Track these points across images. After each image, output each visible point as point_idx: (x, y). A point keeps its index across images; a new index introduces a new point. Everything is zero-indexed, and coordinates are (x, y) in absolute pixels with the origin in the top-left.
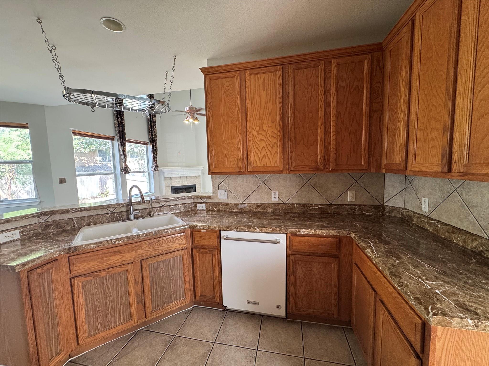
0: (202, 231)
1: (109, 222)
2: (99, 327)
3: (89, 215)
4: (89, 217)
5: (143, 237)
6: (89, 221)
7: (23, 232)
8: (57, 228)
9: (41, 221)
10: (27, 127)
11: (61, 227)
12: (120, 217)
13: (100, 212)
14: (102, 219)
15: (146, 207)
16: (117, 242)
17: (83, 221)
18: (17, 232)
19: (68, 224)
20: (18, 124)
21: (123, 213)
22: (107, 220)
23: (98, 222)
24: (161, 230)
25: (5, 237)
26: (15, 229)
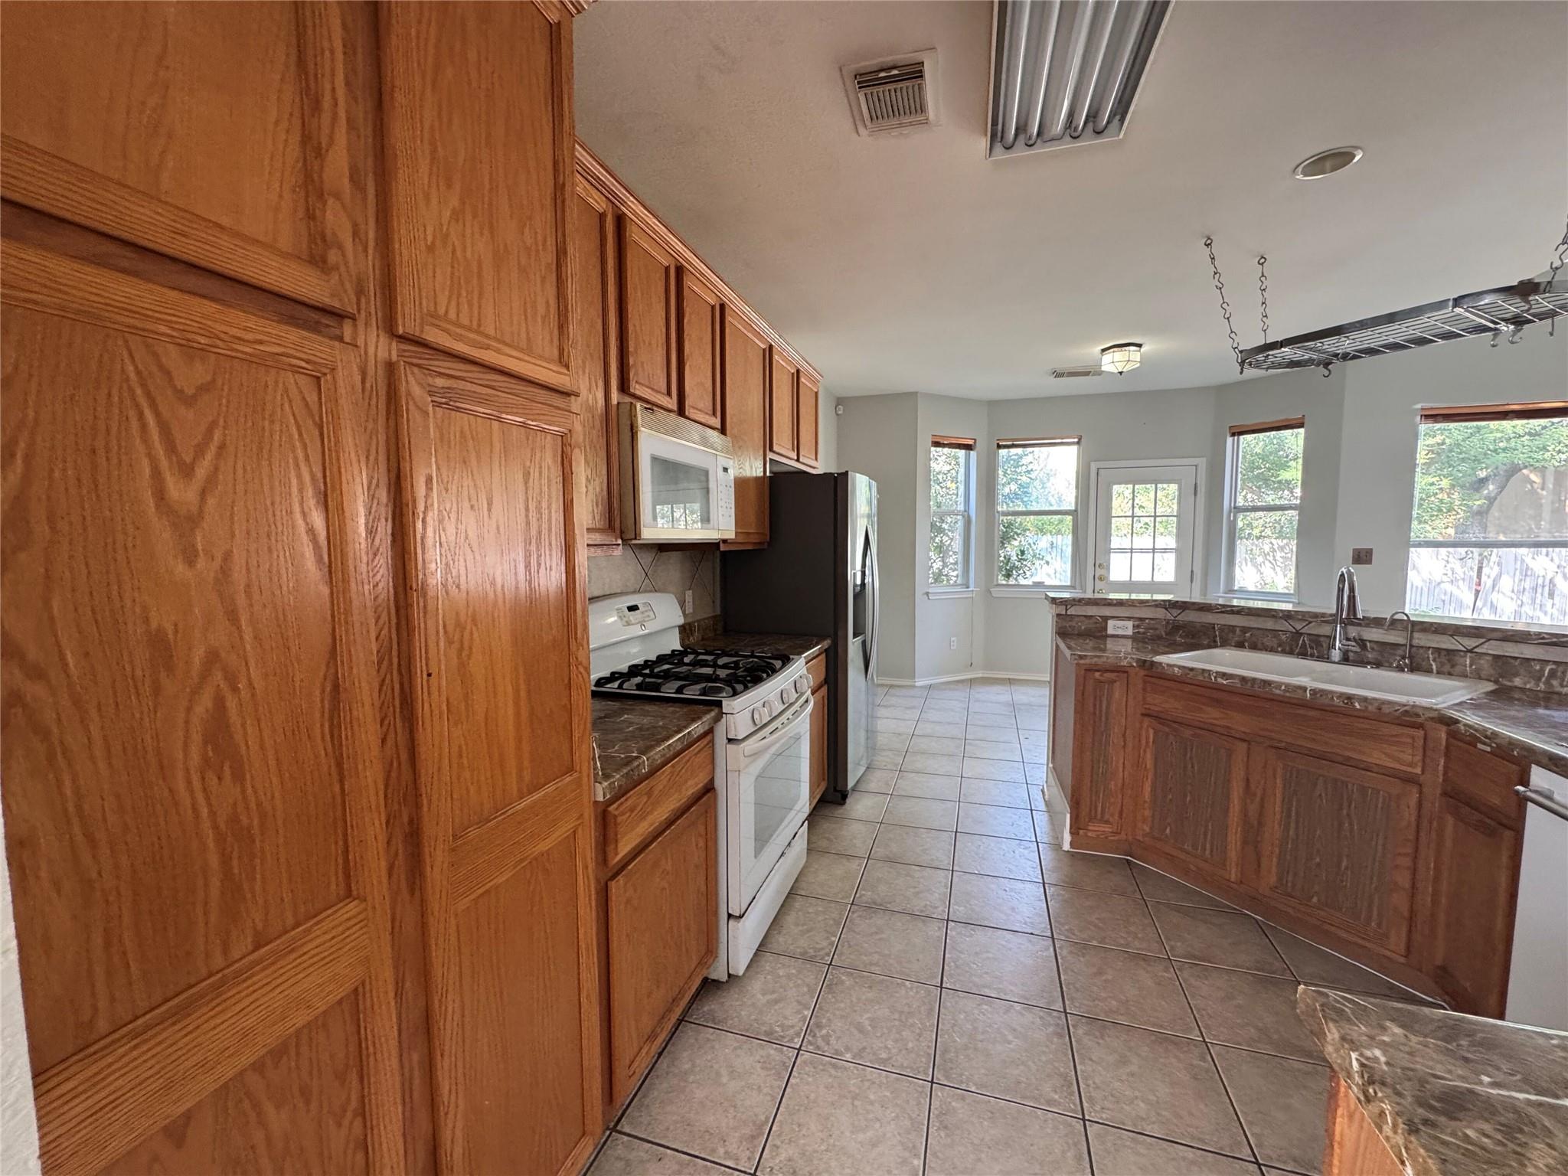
0: (1480, 746)
1: (1284, 652)
2: (1168, 831)
3: (1246, 624)
4: (1244, 630)
5: (1278, 692)
6: (1242, 639)
7: (1138, 626)
8: (1187, 636)
9: (1169, 616)
10: (1301, 425)
11: (1193, 637)
12: (1312, 648)
13: (1269, 624)
14: (1269, 641)
15: (1401, 640)
16: (1219, 680)
17: (1231, 635)
18: (1130, 624)
19: (1205, 634)
20: (1287, 420)
21: (1322, 639)
22: (1280, 645)
23: (1260, 646)
24: (1332, 692)
25: (1115, 627)
26: (1129, 618)
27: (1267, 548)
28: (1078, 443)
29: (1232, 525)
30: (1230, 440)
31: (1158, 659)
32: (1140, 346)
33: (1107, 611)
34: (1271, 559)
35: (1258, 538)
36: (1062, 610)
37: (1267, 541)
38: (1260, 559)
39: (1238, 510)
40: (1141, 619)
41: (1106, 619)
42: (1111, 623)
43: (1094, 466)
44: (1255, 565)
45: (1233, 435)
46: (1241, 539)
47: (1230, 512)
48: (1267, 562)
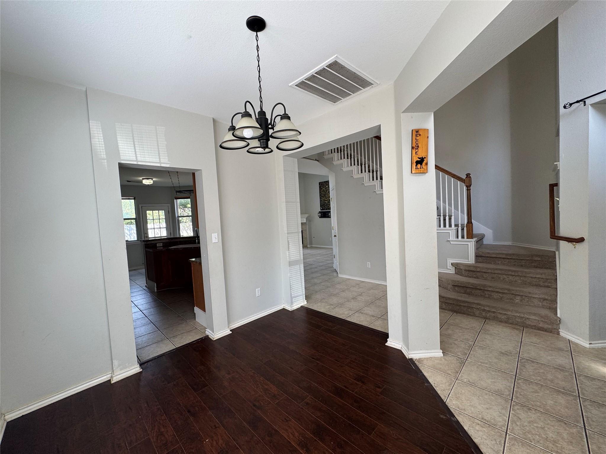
7: (163, 244)
8: (174, 243)
9: (169, 241)
10: (189, 197)
25: (159, 245)
26: (161, 243)
27: (188, 225)
28: (134, 199)
29: (178, 220)
30: (175, 200)
31: (169, 248)
32: (152, 179)
33: (156, 242)
34: (189, 228)
35: (185, 222)
36: (146, 243)
37: (188, 223)
38: (187, 228)
39: (179, 217)
40: (164, 242)
41: (156, 243)
42: (157, 244)
43: (140, 206)
44: (186, 230)
45: (176, 199)
46: (181, 223)
47: (177, 217)
48: (188, 229)
